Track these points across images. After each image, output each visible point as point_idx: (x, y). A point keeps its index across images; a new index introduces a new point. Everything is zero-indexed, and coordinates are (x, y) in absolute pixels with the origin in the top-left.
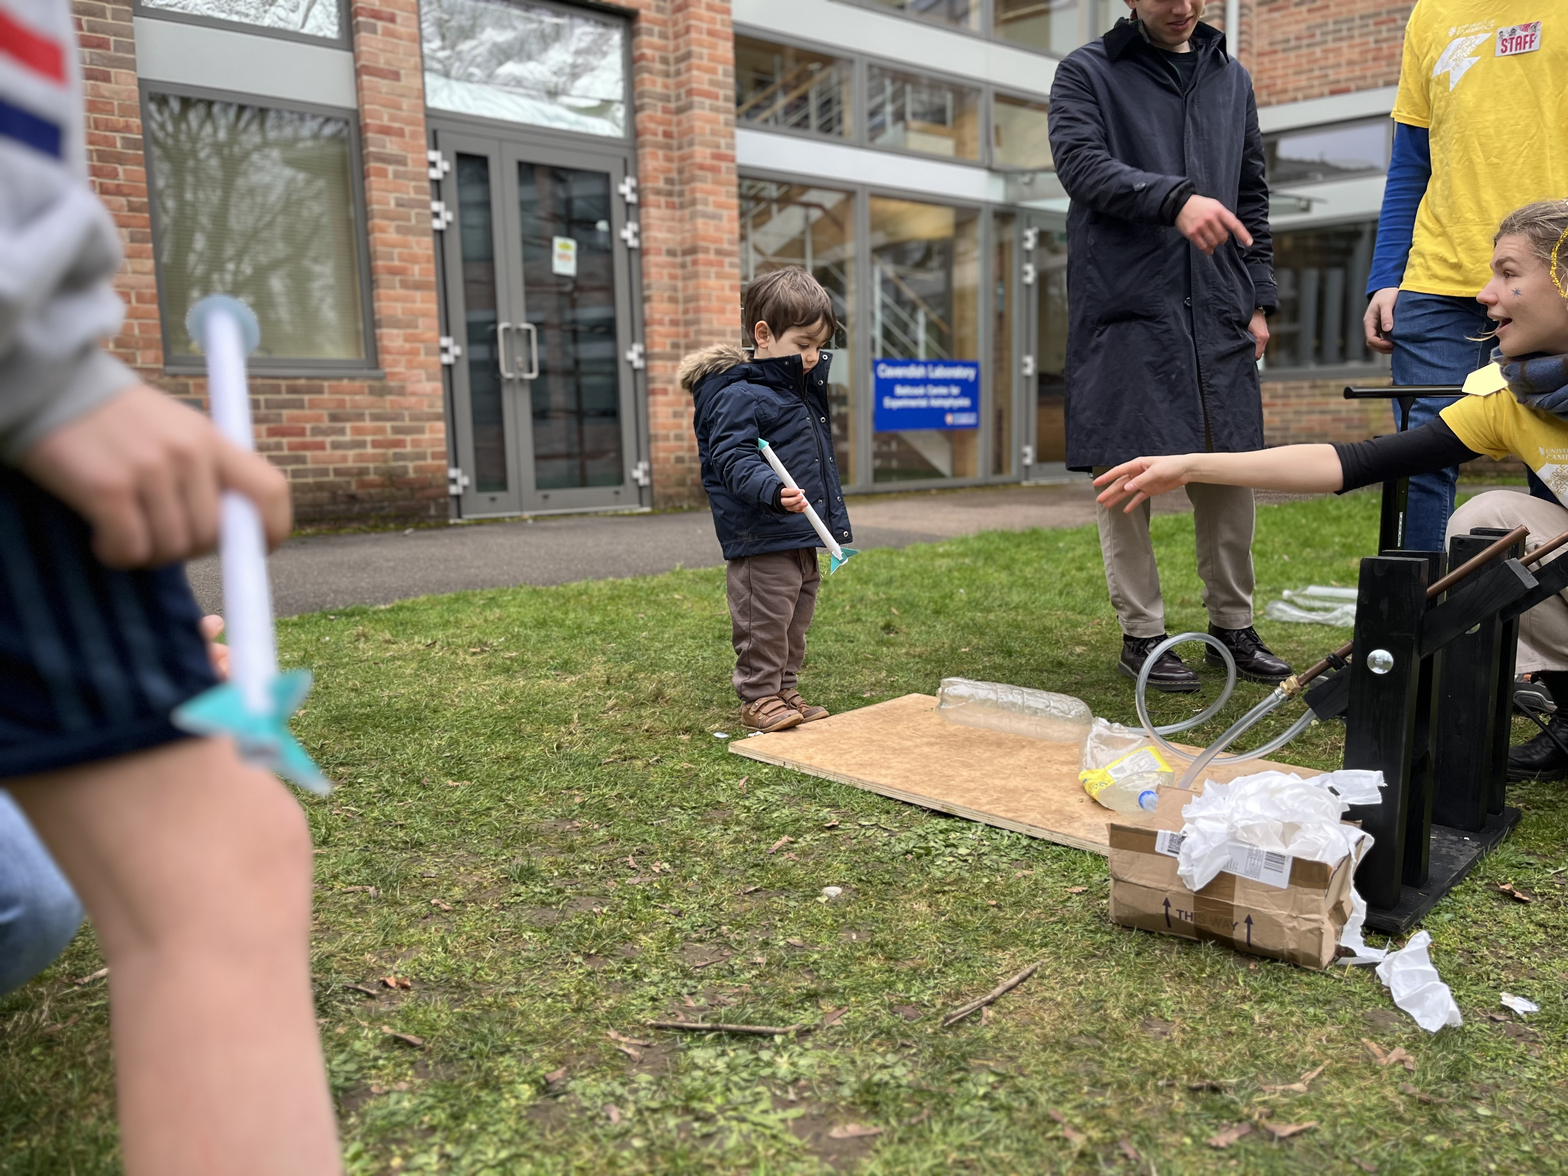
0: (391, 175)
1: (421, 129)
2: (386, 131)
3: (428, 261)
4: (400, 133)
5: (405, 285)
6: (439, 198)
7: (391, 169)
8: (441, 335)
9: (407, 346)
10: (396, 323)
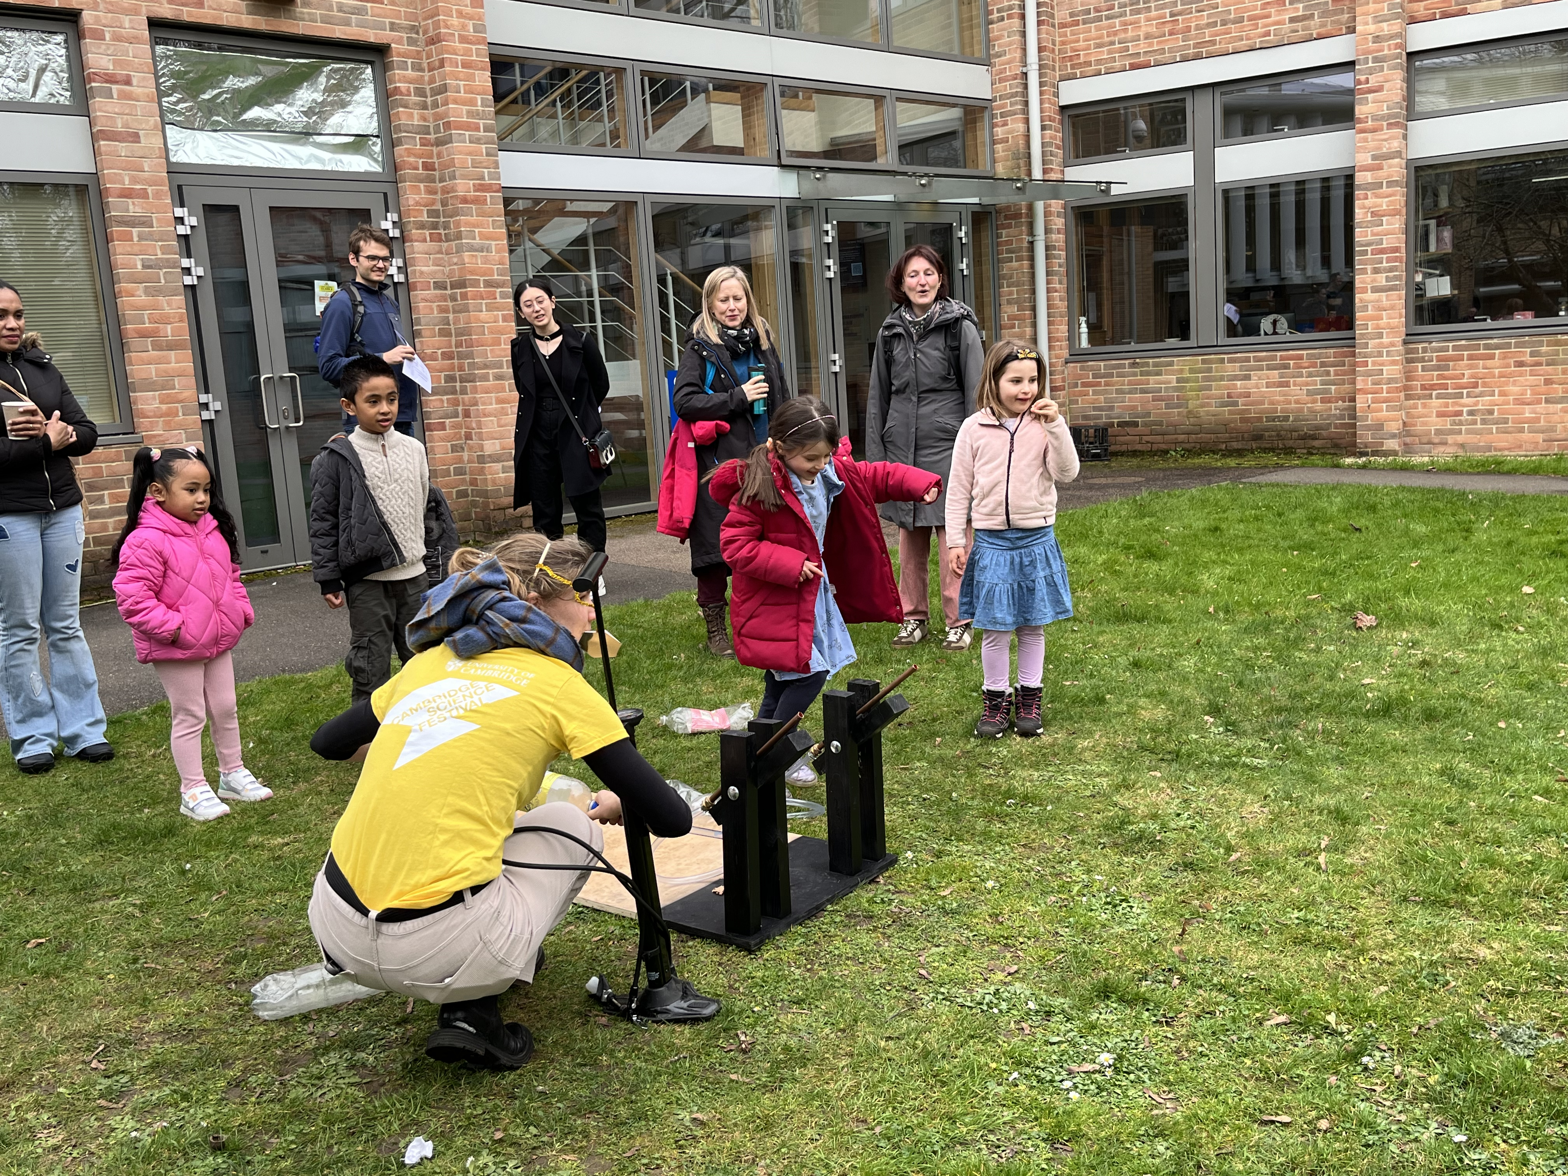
0: (136, 239)
1: (167, 188)
2: (127, 194)
3: (181, 321)
4: (144, 194)
5: (157, 347)
6: (189, 256)
7: (135, 231)
8: (199, 392)
9: (164, 407)
10: (150, 386)
